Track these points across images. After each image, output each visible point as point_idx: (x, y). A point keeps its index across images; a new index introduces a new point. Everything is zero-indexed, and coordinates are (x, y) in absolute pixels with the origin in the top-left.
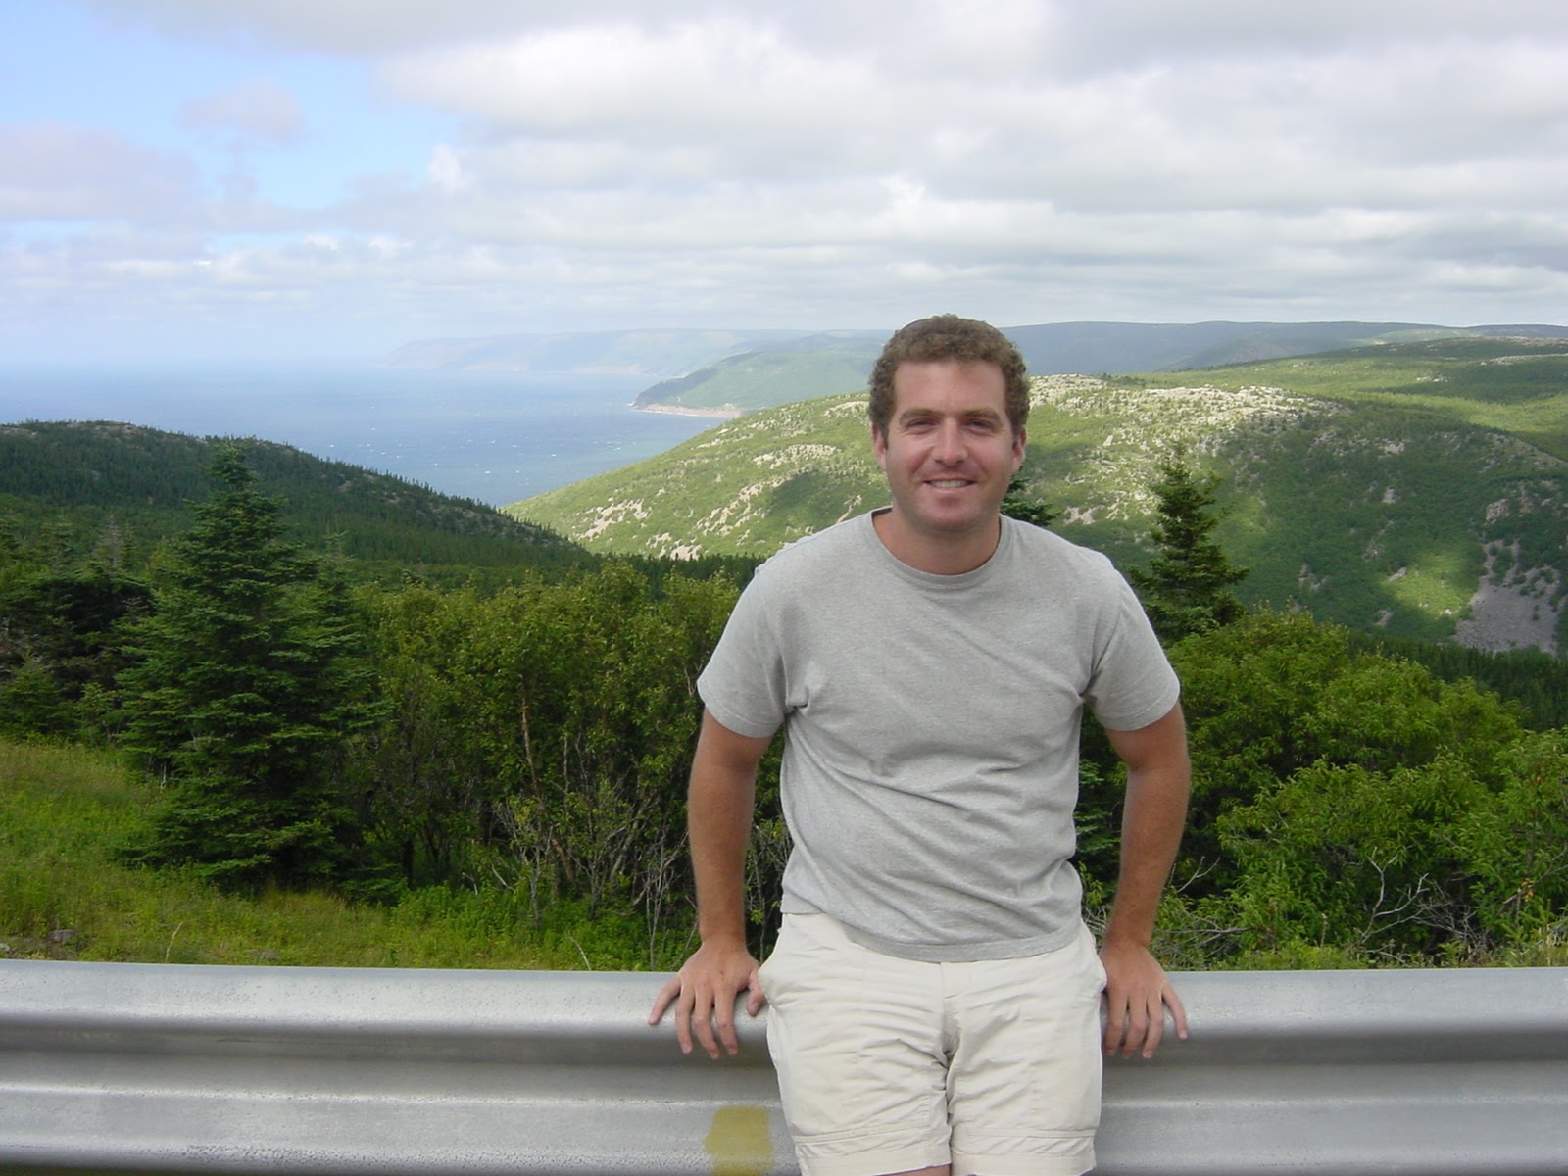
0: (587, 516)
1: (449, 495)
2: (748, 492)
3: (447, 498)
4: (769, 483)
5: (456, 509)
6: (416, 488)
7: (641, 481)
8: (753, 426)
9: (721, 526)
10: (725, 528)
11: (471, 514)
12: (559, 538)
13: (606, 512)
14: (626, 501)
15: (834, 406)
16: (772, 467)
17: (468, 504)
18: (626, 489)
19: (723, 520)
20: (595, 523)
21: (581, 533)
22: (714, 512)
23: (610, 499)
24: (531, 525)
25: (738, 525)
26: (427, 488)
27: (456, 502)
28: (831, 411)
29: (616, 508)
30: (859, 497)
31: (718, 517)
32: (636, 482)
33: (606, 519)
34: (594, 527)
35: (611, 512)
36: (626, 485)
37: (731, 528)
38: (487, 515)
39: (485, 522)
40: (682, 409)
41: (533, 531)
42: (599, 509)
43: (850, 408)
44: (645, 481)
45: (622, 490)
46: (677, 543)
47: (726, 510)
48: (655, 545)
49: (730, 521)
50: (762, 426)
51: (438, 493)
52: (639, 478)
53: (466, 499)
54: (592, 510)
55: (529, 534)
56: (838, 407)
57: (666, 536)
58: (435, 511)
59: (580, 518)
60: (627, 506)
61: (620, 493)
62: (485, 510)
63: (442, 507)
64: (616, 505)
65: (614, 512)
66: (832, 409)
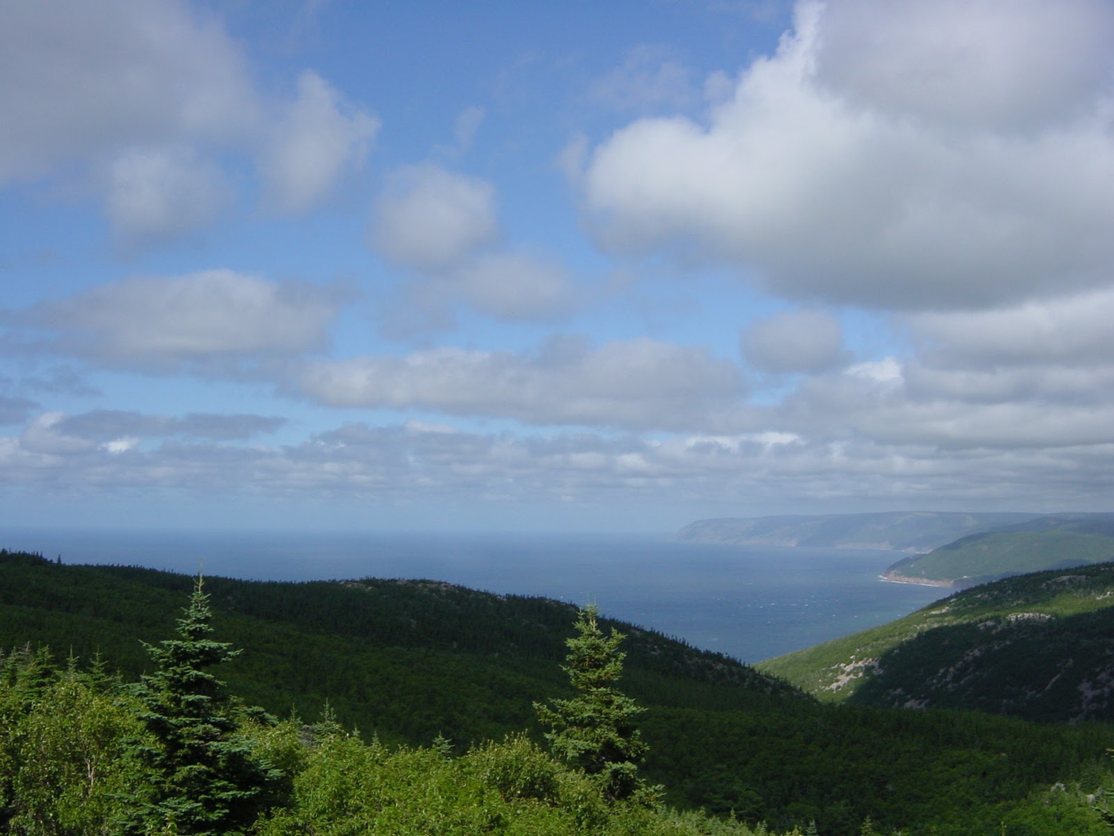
0: (832, 671)
1: (702, 649)
2: (971, 654)
3: (700, 651)
4: (990, 646)
5: (707, 661)
6: (674, 643)
7: (879, 642)
8: (979, 596)
9: (947, 683)
10: (950, 686)
11: (720, 666)
12: (794, 689)
13: (848, 668)
14: (865, 659)
15: (1049, 579)
16: (994, 632)
17: (718, 657)
18: (865, 649)
19: (949, 678)
20: (839, 678)
21: (826, 685)
22: (942, 671)
23: (852, 657)
24: (770, 677)
25: (962, 682)
26: (684, 642)
27: (708, 655)
28: (1047, 585)
29: (857, 665)
30: (1071, 660)
31: (945, 674)
32: (875, 643)
33: (848, 675)
34: (837, 681)
35: (852, 668)
36: (866, 645)
37: (956, 685)
38: (734, 668)
39: (731, 672)
40: (926, 580)
41: (772, 682)
42: (842, 665)
43: (1064, 581)
44: (883, 642)
45: (862, 649)
46: (909, 696)
47: (952, 669)
48: (889, 698)
49: (956, 679)
50: (986, 596)
51: (693, 648)
52: (877, 639)
53: (716, 653)
54: (836, 666)
55: (768, 684)
56: (1053, 580)
57: (899, 691)
58: (689, 662)
59: (825, 672)
60: (867, 664)
61: (860, 652)
62: (732, 663)
63: (696, 659)
64: (857, 662)
65: (855, 668)
66: (1049, 582)
